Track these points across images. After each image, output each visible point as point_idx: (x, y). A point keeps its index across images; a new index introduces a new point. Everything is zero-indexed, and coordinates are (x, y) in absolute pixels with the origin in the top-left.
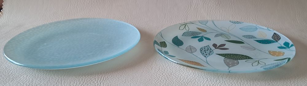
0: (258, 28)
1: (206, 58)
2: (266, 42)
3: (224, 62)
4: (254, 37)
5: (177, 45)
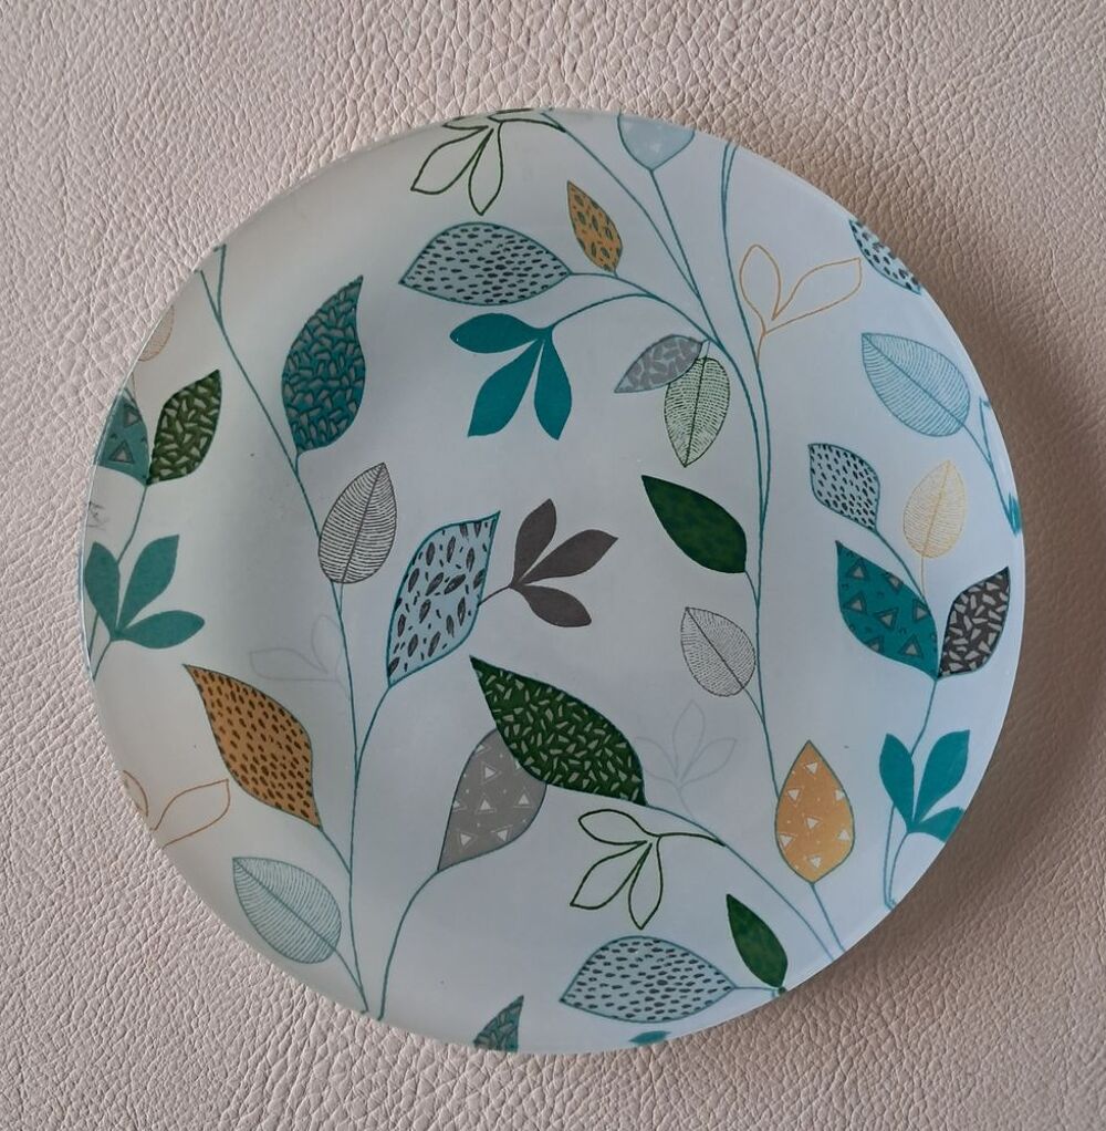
1: (390, 686)
2: (887, 619)
3: (461, 778)
4: (872, 508)
5: (297, 431)
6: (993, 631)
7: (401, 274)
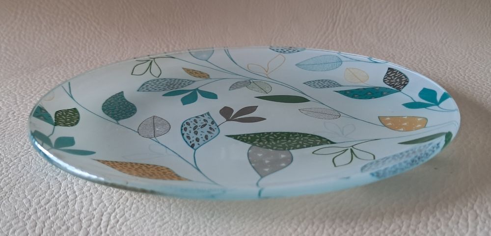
2: (369, 93)
3: (249, 159)
4: (336, 84)
5: (114, 118)
6: (402, 76)
7: (137, 89)
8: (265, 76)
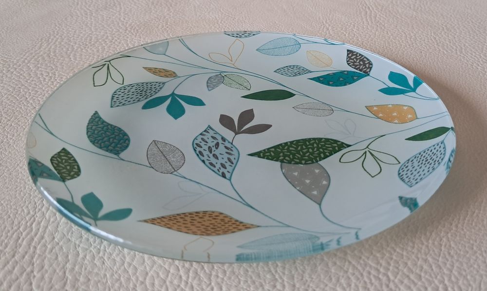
0: (301, 41)
1: (230, 180)
2: (341, 79)
3: (289, 181)
4: (305, 70)
5: (111, 151)
6: (363, 58)
7: (110, 105)
8: (232, 66)
